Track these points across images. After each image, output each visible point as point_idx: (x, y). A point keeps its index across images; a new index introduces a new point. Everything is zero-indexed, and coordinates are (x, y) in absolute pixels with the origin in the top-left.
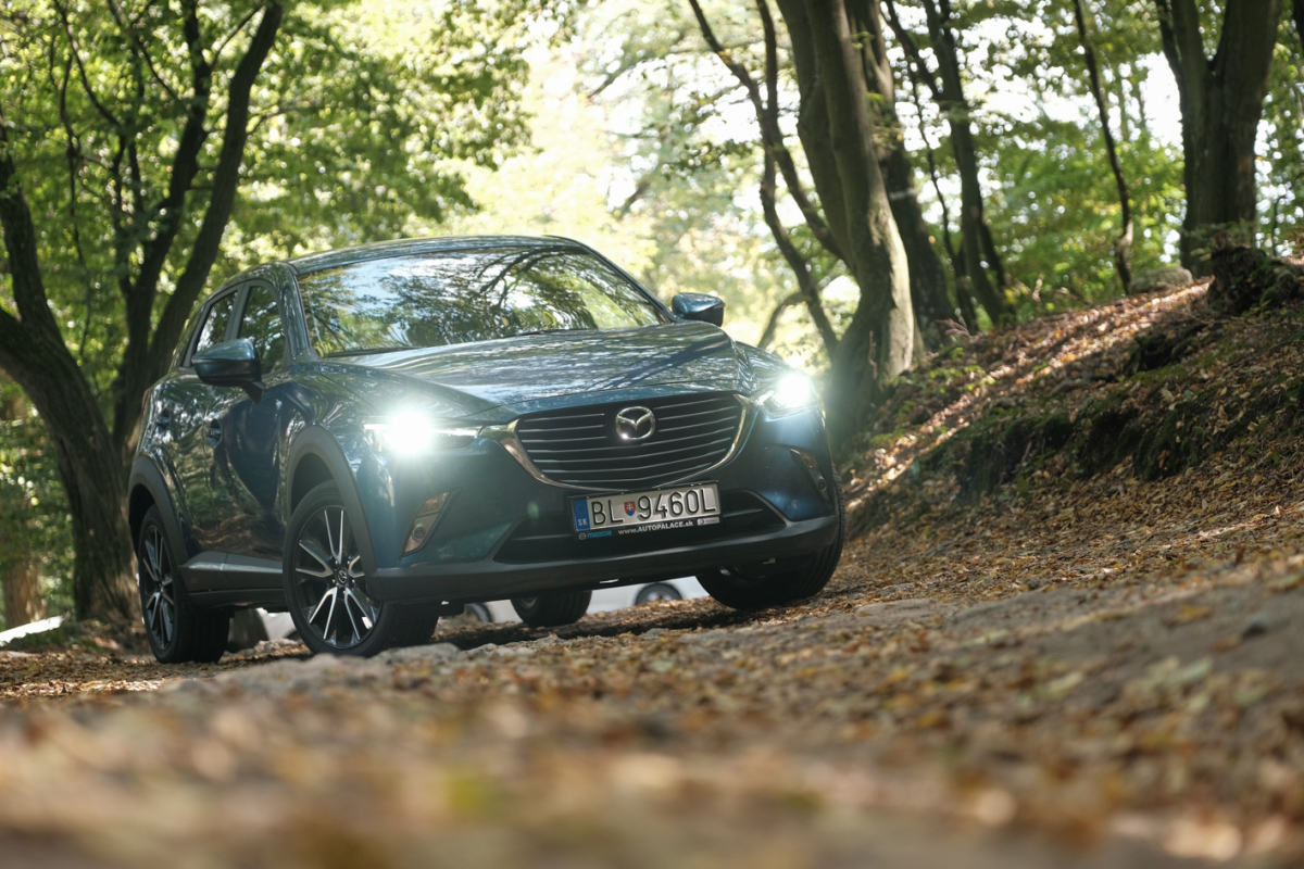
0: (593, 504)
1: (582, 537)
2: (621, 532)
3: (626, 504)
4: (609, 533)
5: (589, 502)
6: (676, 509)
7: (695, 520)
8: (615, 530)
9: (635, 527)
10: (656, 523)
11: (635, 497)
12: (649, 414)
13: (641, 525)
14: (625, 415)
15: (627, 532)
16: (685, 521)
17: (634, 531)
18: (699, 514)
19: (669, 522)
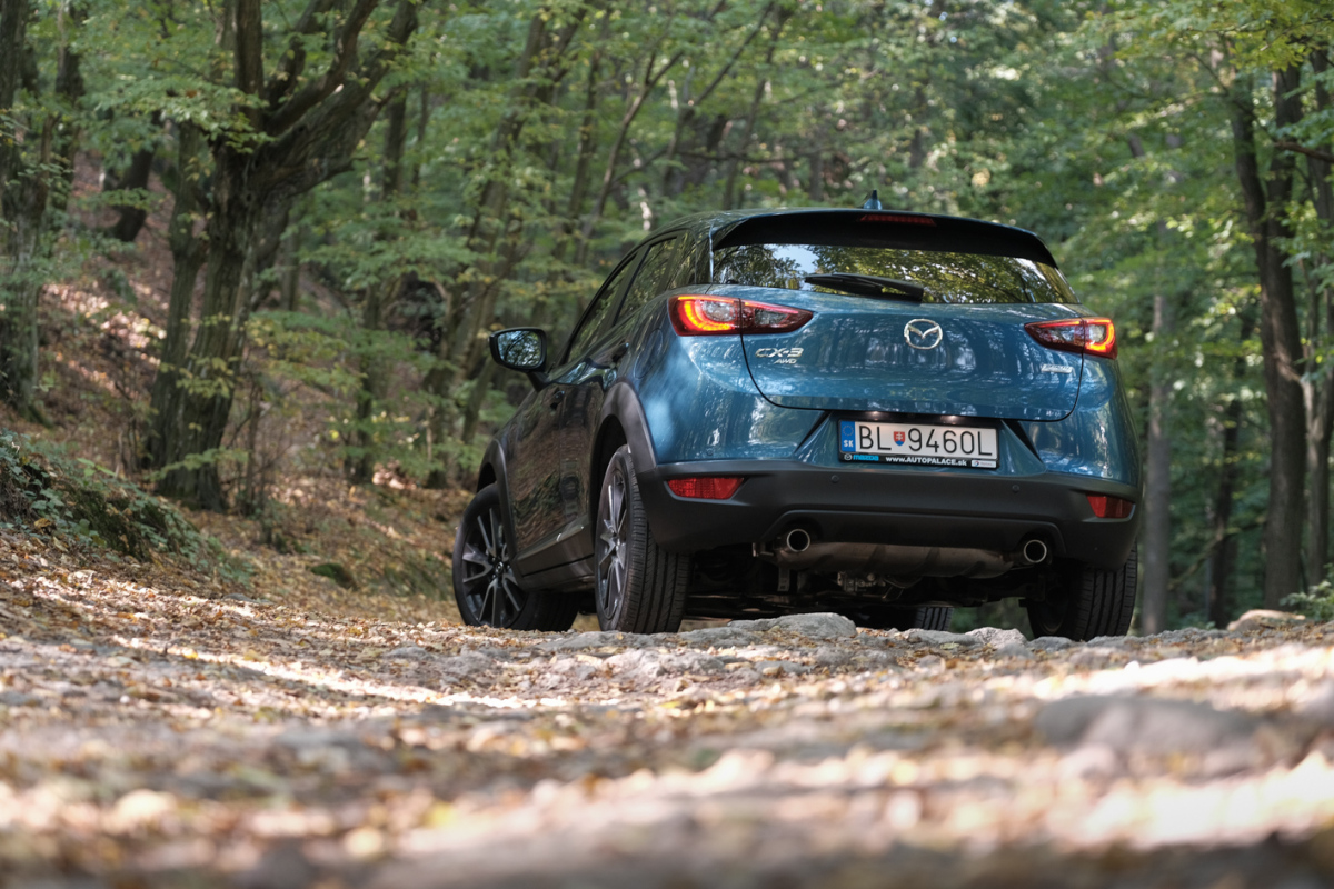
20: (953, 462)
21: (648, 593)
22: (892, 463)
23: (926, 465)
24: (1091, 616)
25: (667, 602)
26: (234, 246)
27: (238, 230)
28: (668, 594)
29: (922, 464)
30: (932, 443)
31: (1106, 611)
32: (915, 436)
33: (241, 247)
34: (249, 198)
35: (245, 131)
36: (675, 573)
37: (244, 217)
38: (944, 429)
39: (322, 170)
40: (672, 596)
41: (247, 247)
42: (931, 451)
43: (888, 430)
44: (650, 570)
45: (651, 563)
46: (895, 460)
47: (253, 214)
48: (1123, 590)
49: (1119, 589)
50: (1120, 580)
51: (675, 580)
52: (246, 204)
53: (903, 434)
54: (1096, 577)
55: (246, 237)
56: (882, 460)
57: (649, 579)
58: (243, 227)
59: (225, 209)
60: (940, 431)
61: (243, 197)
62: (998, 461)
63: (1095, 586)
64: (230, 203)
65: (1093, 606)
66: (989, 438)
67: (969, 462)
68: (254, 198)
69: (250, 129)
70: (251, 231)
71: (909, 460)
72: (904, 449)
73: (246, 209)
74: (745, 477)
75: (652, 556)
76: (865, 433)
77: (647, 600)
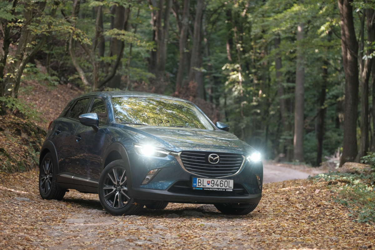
0: (199, 180)
1: (194, 189)
2: (205, 189)
3: (208, 181)
4: (202, 189)
5: (198, 179)
6: (221, 185)
7: (226, 189)
8: (203, 188)
9: (209, 188)
10: (215, 188)
11: (210, 180)
12: (218, 157)
13: (211, 188)
14: (211, 156)
15: (207, 189)
16: (223, 189)
17: (208, 189)
18: (228, 188)
19: (218, 189)
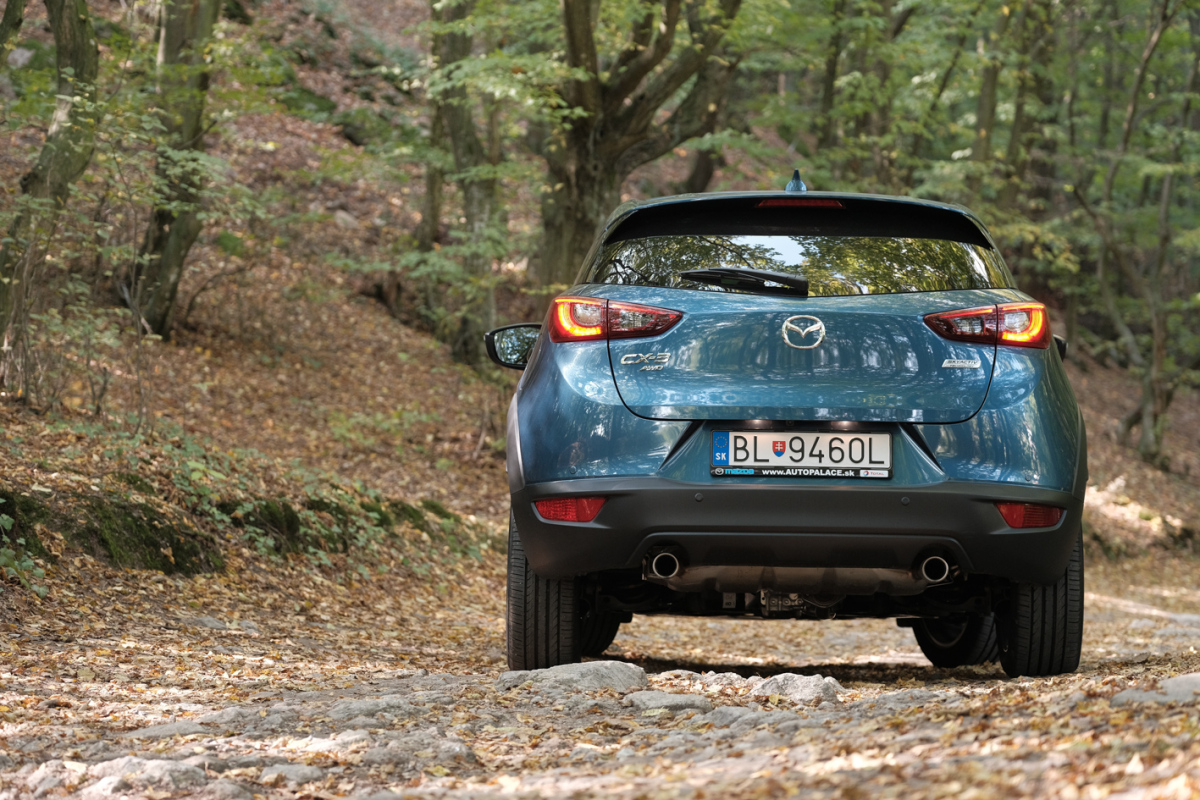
20: (839, 473)
21: (531, 622)
22: (769, 476)
23: (808, 477)
24: (1032, 635)
25: (552, 632)
26: (584, 216)
27: (587, 199)
28: (553, 623)
29: (803, 476)
30: (816, 452)
31: (1048, 628)
32: (797, 445)
33: (591, 216)
34: (595, 168)
35: (559, 107)
36: (558, 600)
37: (592, 187)
38: (831, 436)
39: (672, 137)
40: (558, 625)
41: (598, 215)
42: (814, 462)
43: (766, 439)
44: (531, 598)
45: (531, 590)
46: (773, 472)
47: (601, 183)
48: (1066, 605)
49: (1060, 604)
50: (1061, 593)
51: (558, 608)
52: (593, 173)
53: (783, 443)
54: (1033, 591)
55: (595, 205)
56: (758, 474)
57: (531, 607)
58: (592, 196)
59: (573, 180)
60: (825, 439)
61: (589, 167)
62: (890, 471)
63: (1033, 601)
64: (578, 173)
65: (1032, 623)
66: (881, 445)
67: (857, 471)
68: (601, 167)
69: (564, 104)
70: (601, 199)
71: (788, 472)
72: (784, 460)
73: (594, 179)
74: (608, 497)
75: (531, 583)
76: (740, 443)
77: (531, 630)
